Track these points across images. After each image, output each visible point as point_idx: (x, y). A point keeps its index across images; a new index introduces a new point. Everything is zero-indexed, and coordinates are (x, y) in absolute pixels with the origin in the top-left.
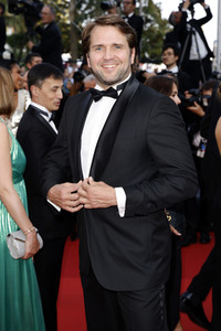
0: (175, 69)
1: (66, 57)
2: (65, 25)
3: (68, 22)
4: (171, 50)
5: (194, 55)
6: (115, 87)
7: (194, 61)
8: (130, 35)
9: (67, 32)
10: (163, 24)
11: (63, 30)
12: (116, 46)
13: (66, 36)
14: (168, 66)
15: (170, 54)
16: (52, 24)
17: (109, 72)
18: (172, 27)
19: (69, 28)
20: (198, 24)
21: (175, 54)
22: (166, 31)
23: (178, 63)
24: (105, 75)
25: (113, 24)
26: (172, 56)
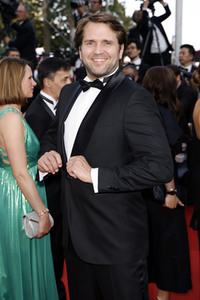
0: (138, 62)
1: (40, 51)
2: (39, 22)
3: (42, 19)
4: (134, 45)
5: (154, 49)
6: (102, 80)
7: (155, 54)
8: (120, 32)
9: (41, 29)
10: (127, 21)
11: (37, 26)
12: (107, 42)
13: (40, 32)
14: (132, 59)
15: (133, 48)
16: (26, 21)
17: (98, 66)
18: (135, 24)
19: (42, 25)
20: (159, 20)
21: (138, 48)
22: (130, 27)
23: (140, 55)
24: (94, 68)
25: (105, 22)
26: (135, 50)
